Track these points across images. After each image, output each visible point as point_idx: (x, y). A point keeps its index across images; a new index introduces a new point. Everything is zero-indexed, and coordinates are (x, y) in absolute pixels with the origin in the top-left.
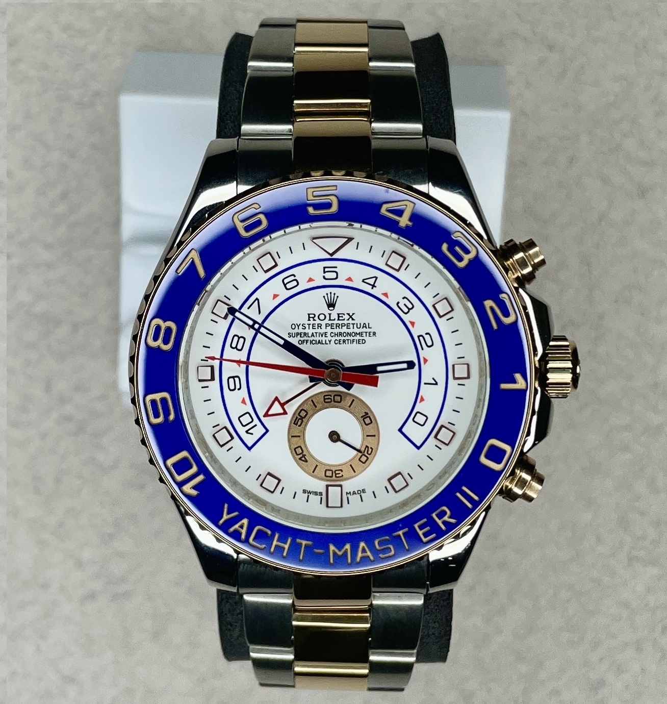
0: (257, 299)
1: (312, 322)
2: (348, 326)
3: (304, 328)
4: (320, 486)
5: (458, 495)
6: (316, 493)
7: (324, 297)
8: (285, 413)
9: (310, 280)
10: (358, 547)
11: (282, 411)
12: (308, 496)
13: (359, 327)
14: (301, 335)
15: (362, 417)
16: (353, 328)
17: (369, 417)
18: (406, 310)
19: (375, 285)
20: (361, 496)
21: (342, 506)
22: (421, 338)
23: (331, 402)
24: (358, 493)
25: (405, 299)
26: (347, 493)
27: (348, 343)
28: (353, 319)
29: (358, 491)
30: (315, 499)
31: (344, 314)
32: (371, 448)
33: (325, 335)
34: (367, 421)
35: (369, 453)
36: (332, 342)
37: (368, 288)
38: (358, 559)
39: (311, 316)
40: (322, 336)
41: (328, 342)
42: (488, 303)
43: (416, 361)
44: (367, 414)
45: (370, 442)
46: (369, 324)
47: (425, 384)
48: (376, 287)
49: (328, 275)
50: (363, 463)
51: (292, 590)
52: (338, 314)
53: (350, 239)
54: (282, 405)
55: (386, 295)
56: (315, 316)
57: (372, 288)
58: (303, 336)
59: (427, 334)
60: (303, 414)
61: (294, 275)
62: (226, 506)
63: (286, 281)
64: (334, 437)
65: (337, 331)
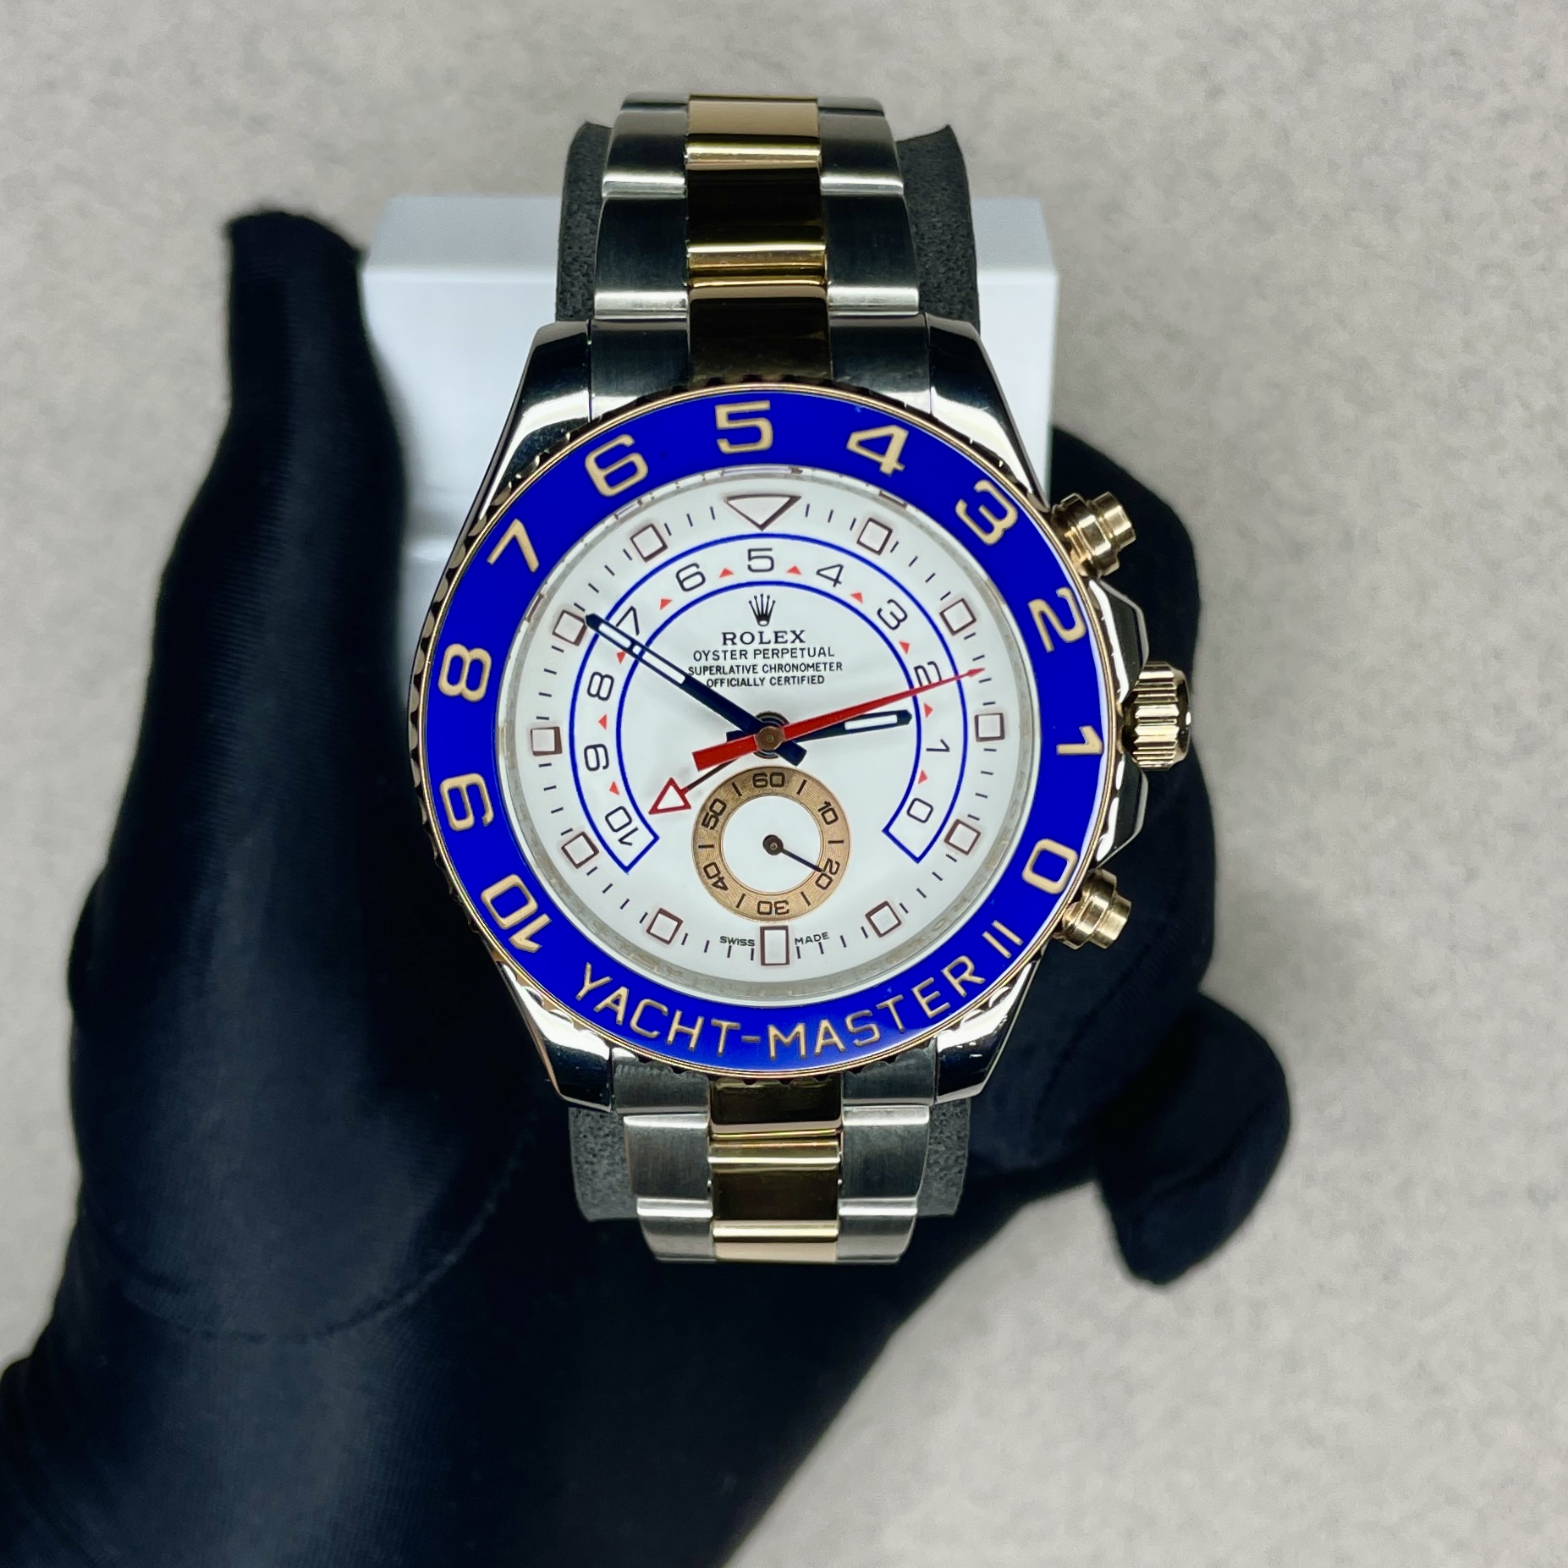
0: (632, 609)
1: (729, 646)
2: (793, 652)
3: (716, 657)
4: (748, 928)
5: (987, 935)
6: (743, 942)
7: (750, 602)
8: (687, 806)
9: (726, 573)
10: (818, 1026)
11: (681, 803)
12: (730, 947)
13: (812, 653)
14: (711, 670)
15: (820, 810)
16: (803, 656)
17: (832, 810)
18: (894, 623)
19: (840, 579)
20: (820, 944)
21: (788, 962)
22: (920, 671)
23: (765, 786)
24: (816, 941)
25: (892, 604)
26: (796, 940)
27: (794, 682)
28: (801, 641)
29: (815, 936)
30: (742, 952)
31: (785, 632)
32: (837, 863)
33: (754, 669)
34: (830, 816)
35: (834, 870)
36: (767, 682)
37: (827, 586)
38: (818, 1049)
39: (728, 636)
40: (748, 671)
41: (758, 682)
42: (1037, 606)
43: (912, 711)
44: (828, 804)
45: (835, 852)
46: (829, 649)
47: (928, 750)
48: (840, 583)
49: (756, 564)
50: (824, 888)
51: (707, 1108)
52: (776, 633)
53: (793, 499)
54: (682, 793)
55: (858, 596)
56: (735, 636)
57: (834, 585)
58: (714, 671)
59: (930, 663)
60: (718, 807)
61: (697, 566)
62: (589, 966)
63: (682, 575)
64: (773, 845)
65: (774, 661)
